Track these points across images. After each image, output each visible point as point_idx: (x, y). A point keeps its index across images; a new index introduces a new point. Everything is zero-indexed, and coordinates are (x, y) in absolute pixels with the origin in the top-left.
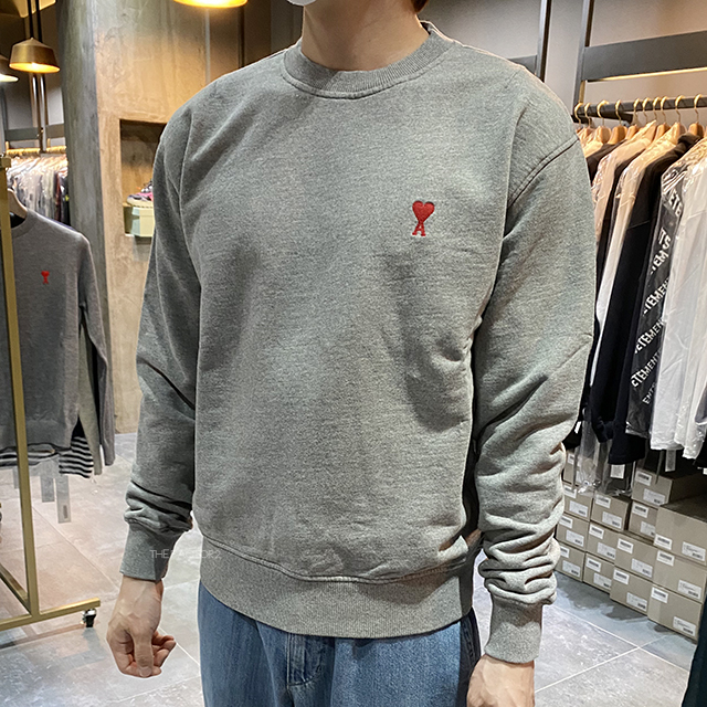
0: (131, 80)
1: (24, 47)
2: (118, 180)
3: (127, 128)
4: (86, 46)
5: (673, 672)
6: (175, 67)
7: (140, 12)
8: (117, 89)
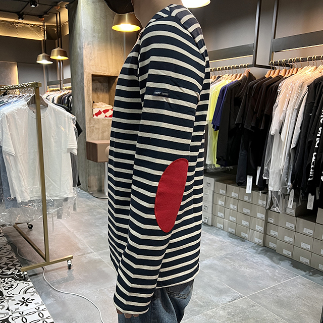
0: (96, 59)
1: (56, 50)
2: (91, 97)
4: (80, 48)
7: (100, 35)
8: (91, 63)
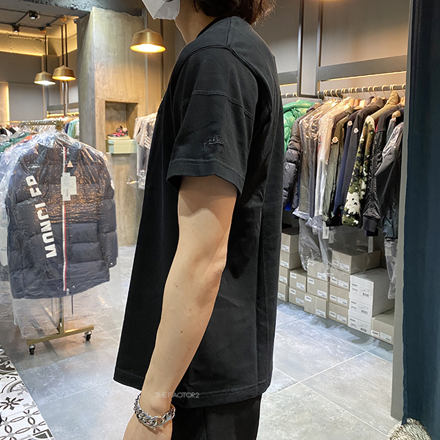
0: (111, 83)
1: (60, 69)
2: (104, 128)
3: (108, 104)
4: (90, 69)
5: (385, 363)
6: (131, 77)
7: (116, 54)
8: (104, 88)
